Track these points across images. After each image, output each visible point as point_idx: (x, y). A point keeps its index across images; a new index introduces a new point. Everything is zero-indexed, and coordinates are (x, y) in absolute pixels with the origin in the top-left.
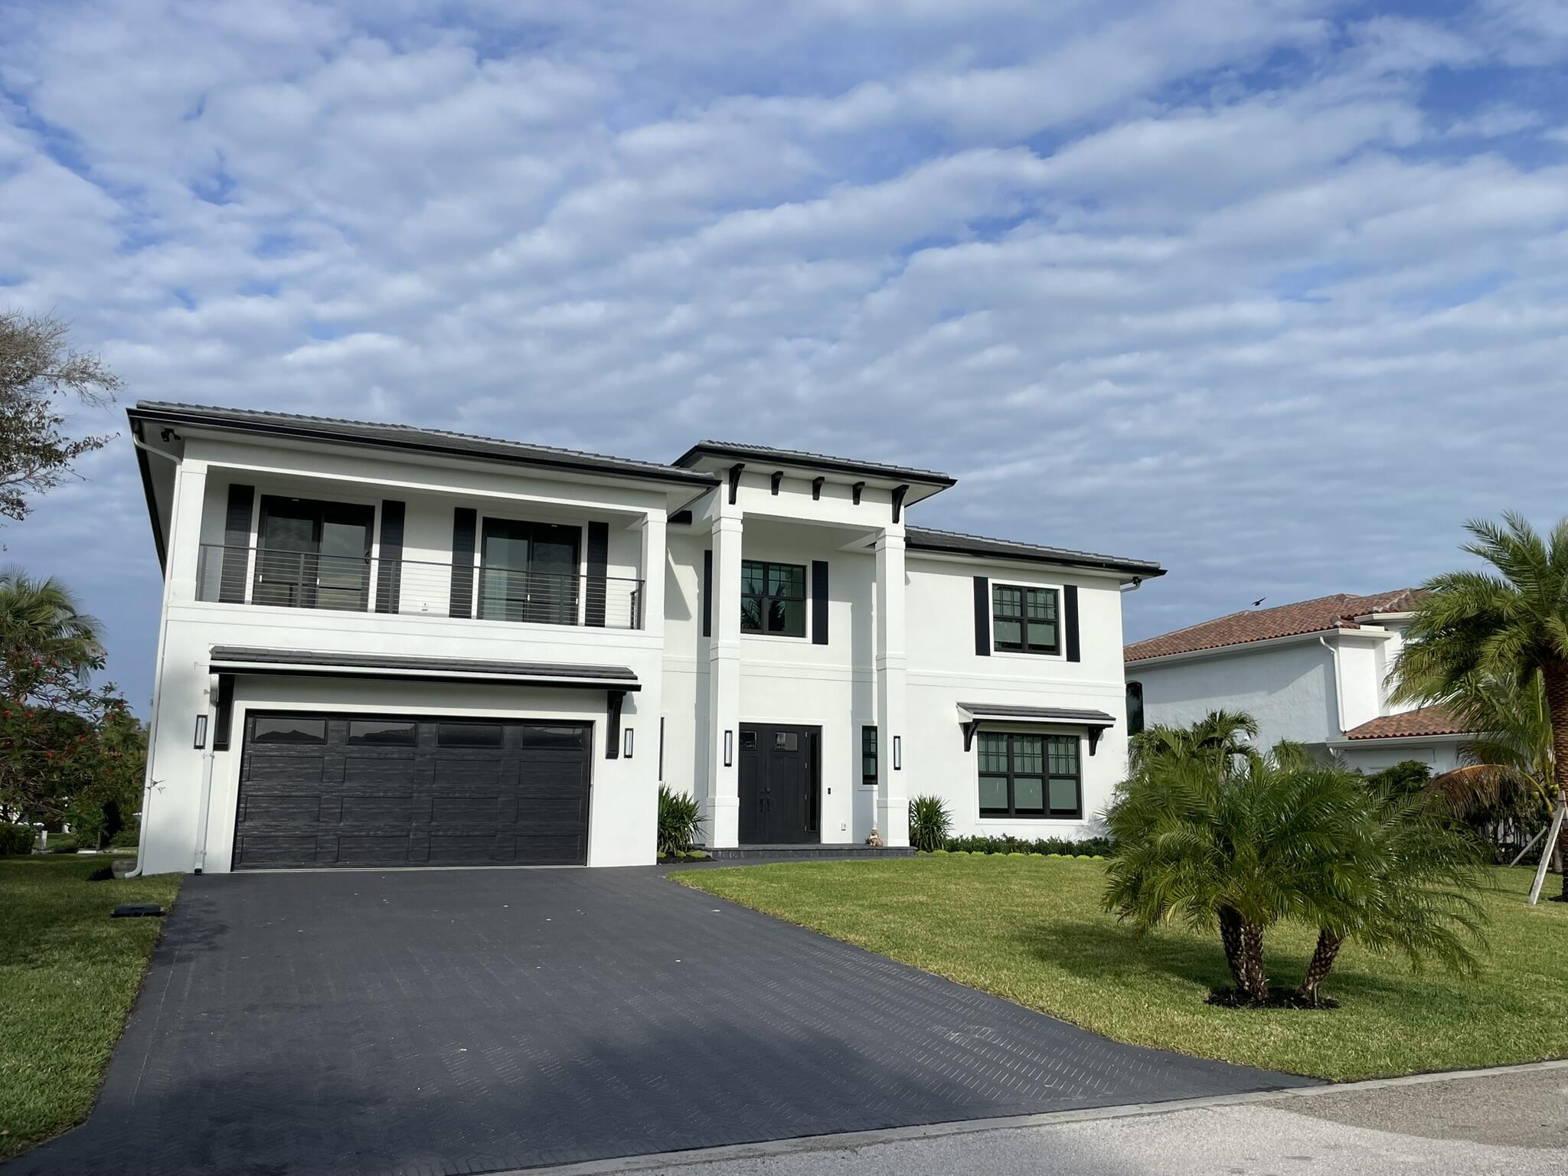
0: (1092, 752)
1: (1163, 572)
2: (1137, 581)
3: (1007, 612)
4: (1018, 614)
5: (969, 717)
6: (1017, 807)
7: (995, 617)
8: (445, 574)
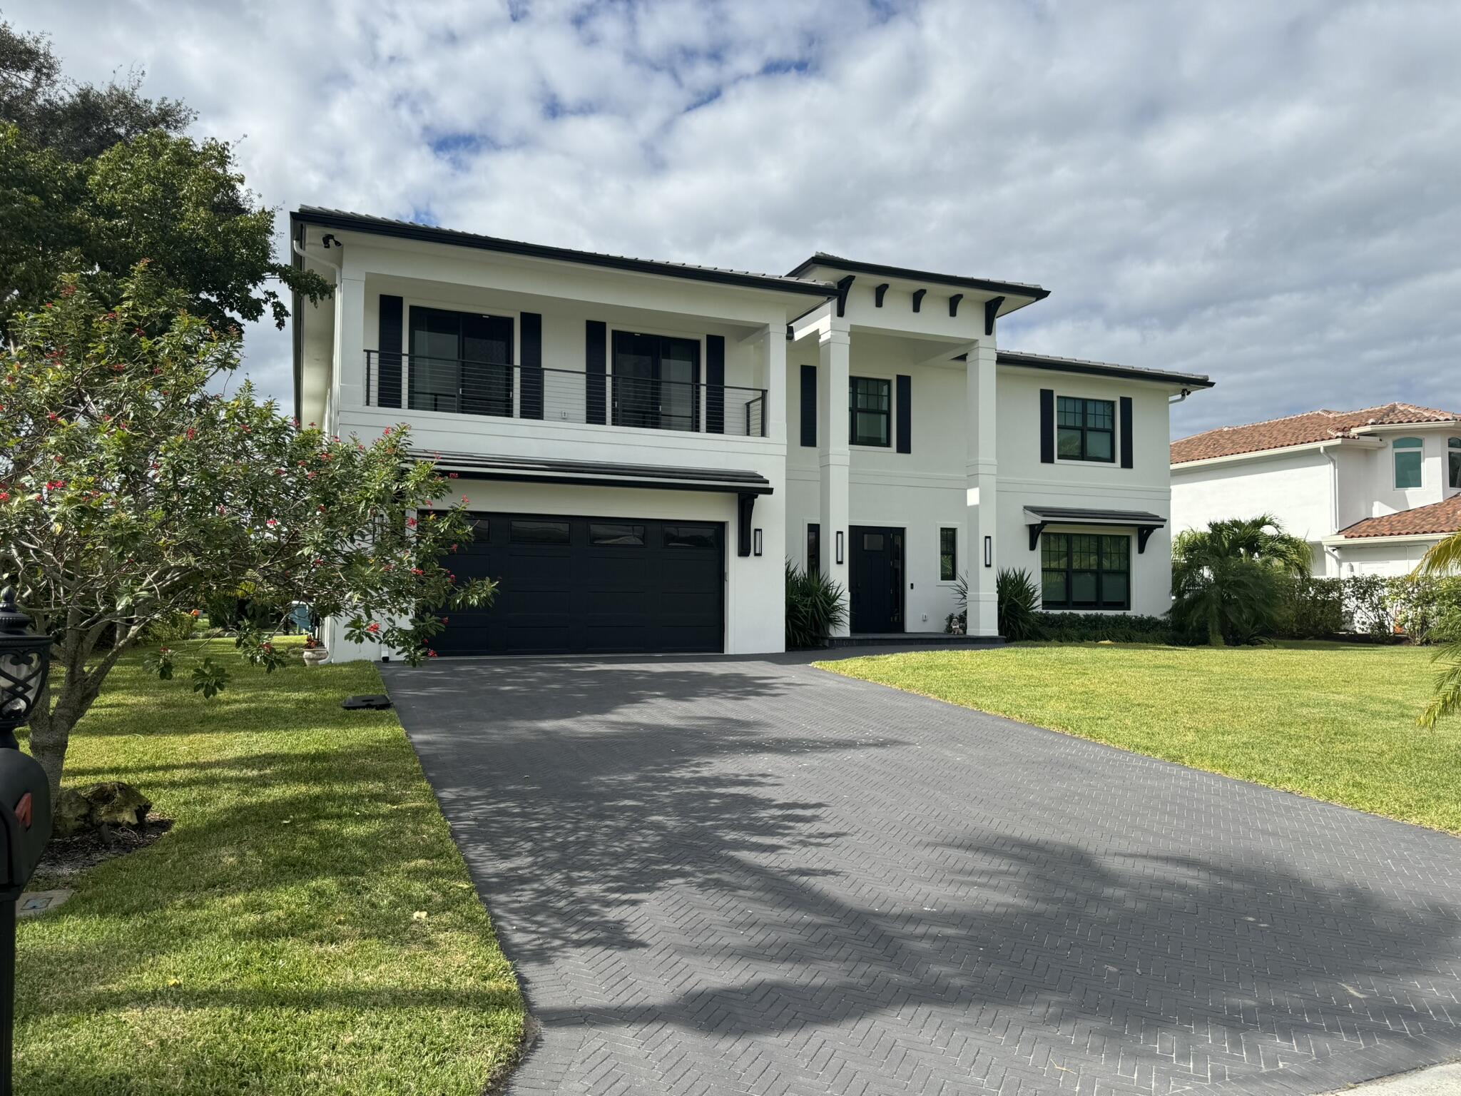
0: (1141, 550)
1: (1212, 384)
2: (1185, 393)
3: (1070, 423)
4: (1079, 424)
5: (1037, 519)
6: (1075, 599)
7: (1059, 427)
8: (581, 382)
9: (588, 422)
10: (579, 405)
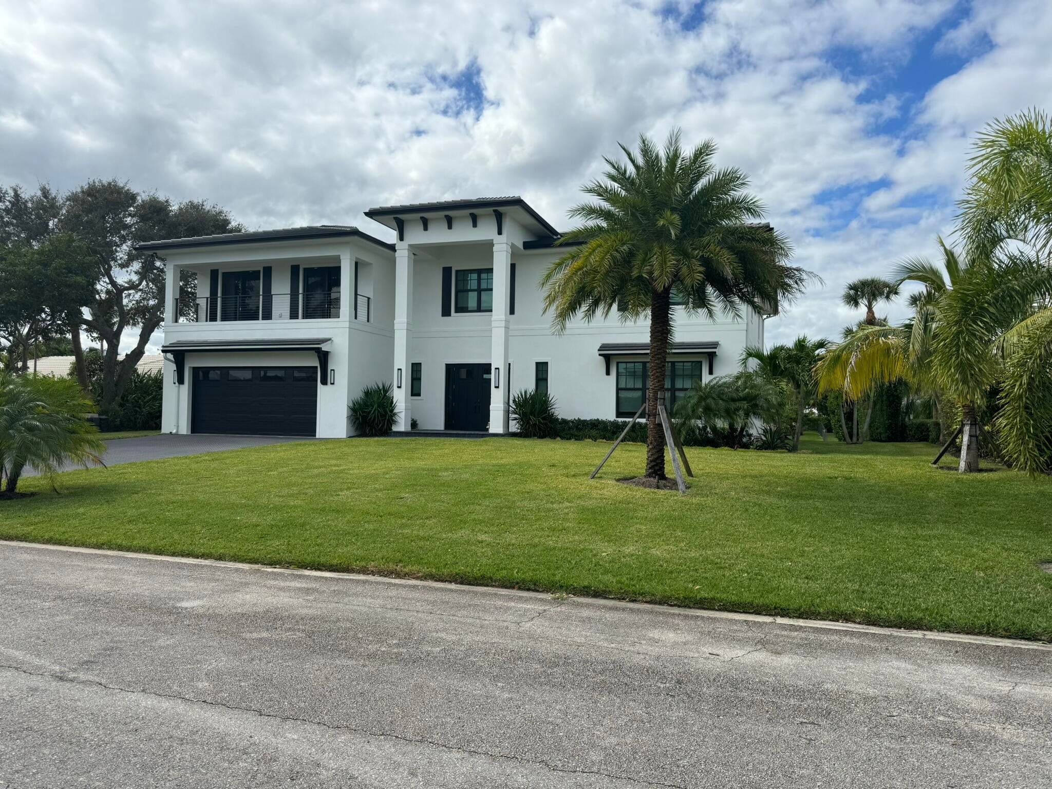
0: (711, 372)
8: (288, 299)
9: (290, 319)
10: (287, 311)
